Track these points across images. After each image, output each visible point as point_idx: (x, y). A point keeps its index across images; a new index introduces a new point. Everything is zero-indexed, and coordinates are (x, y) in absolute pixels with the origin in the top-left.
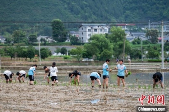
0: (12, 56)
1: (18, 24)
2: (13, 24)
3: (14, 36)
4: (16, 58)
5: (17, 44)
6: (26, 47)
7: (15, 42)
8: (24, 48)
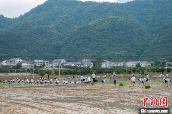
0: (154, 72)
1: (157, 57)
2: (155, 57)
3: (155, 62)
4: (156, 73)
5: (156, 66)
6: (161, 67)
7: (156, 65)
8: (160, 68)
